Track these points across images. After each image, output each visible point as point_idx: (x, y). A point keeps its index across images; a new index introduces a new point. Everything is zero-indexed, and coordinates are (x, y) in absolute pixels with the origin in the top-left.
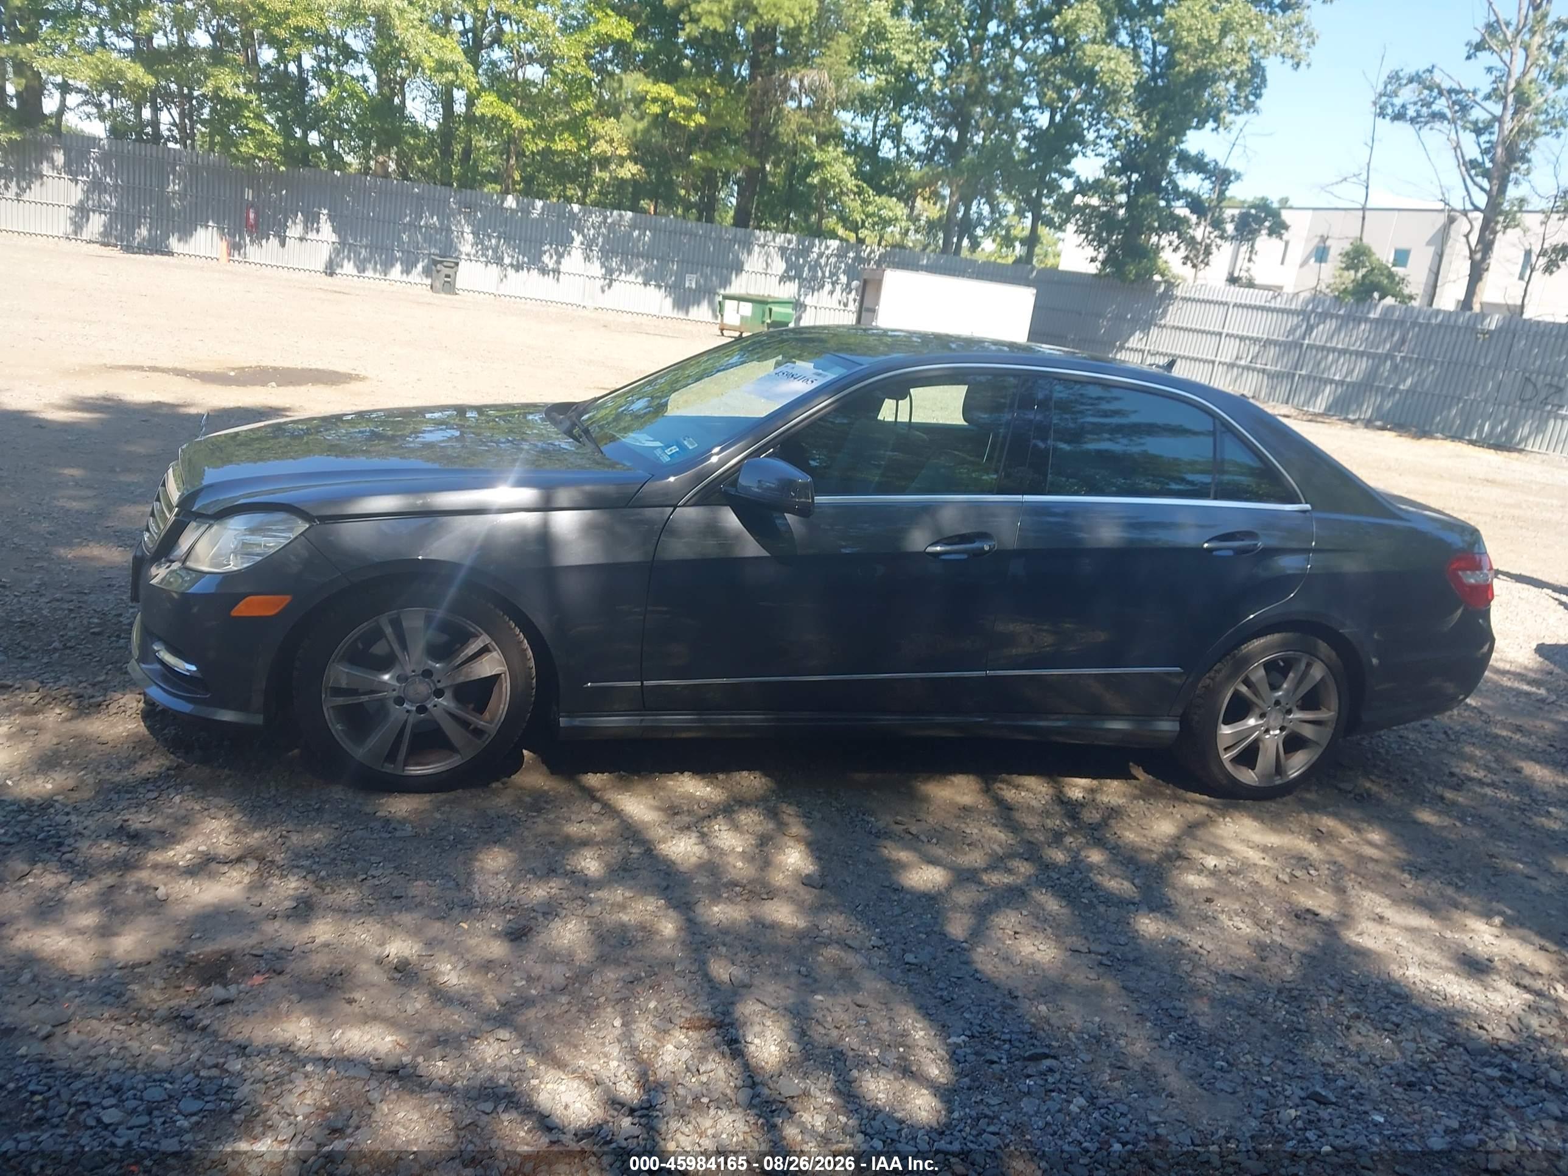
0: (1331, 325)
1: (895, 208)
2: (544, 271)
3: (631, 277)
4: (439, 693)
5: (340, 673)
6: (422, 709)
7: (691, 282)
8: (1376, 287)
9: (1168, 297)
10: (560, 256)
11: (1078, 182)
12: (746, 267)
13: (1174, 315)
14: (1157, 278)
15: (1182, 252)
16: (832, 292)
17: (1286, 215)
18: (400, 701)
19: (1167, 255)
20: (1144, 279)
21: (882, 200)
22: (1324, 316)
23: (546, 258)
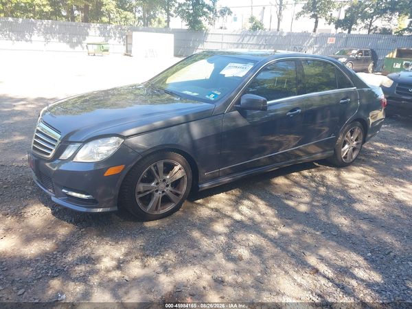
0: (248, 37)
1: (130, 15)
2: (27, 41)
3: (55, 40)
4: (167, 186)
5: (141, 187)
6: (163, 192)
7: (75, 40)
8: (257, 26)
9: (207, 34)
10: (31, 36)
11: (179, 4)
12: (90, 34)
13: (209, 38)
14: (203, 29)
15: (208, 21)
16: (115, 39)
17: (231, 9)
18: (157, 191)
19: (204, 22)
20: (200, 29)
21: (126, 13)
22: (246, 35)
23: (26, 36)
